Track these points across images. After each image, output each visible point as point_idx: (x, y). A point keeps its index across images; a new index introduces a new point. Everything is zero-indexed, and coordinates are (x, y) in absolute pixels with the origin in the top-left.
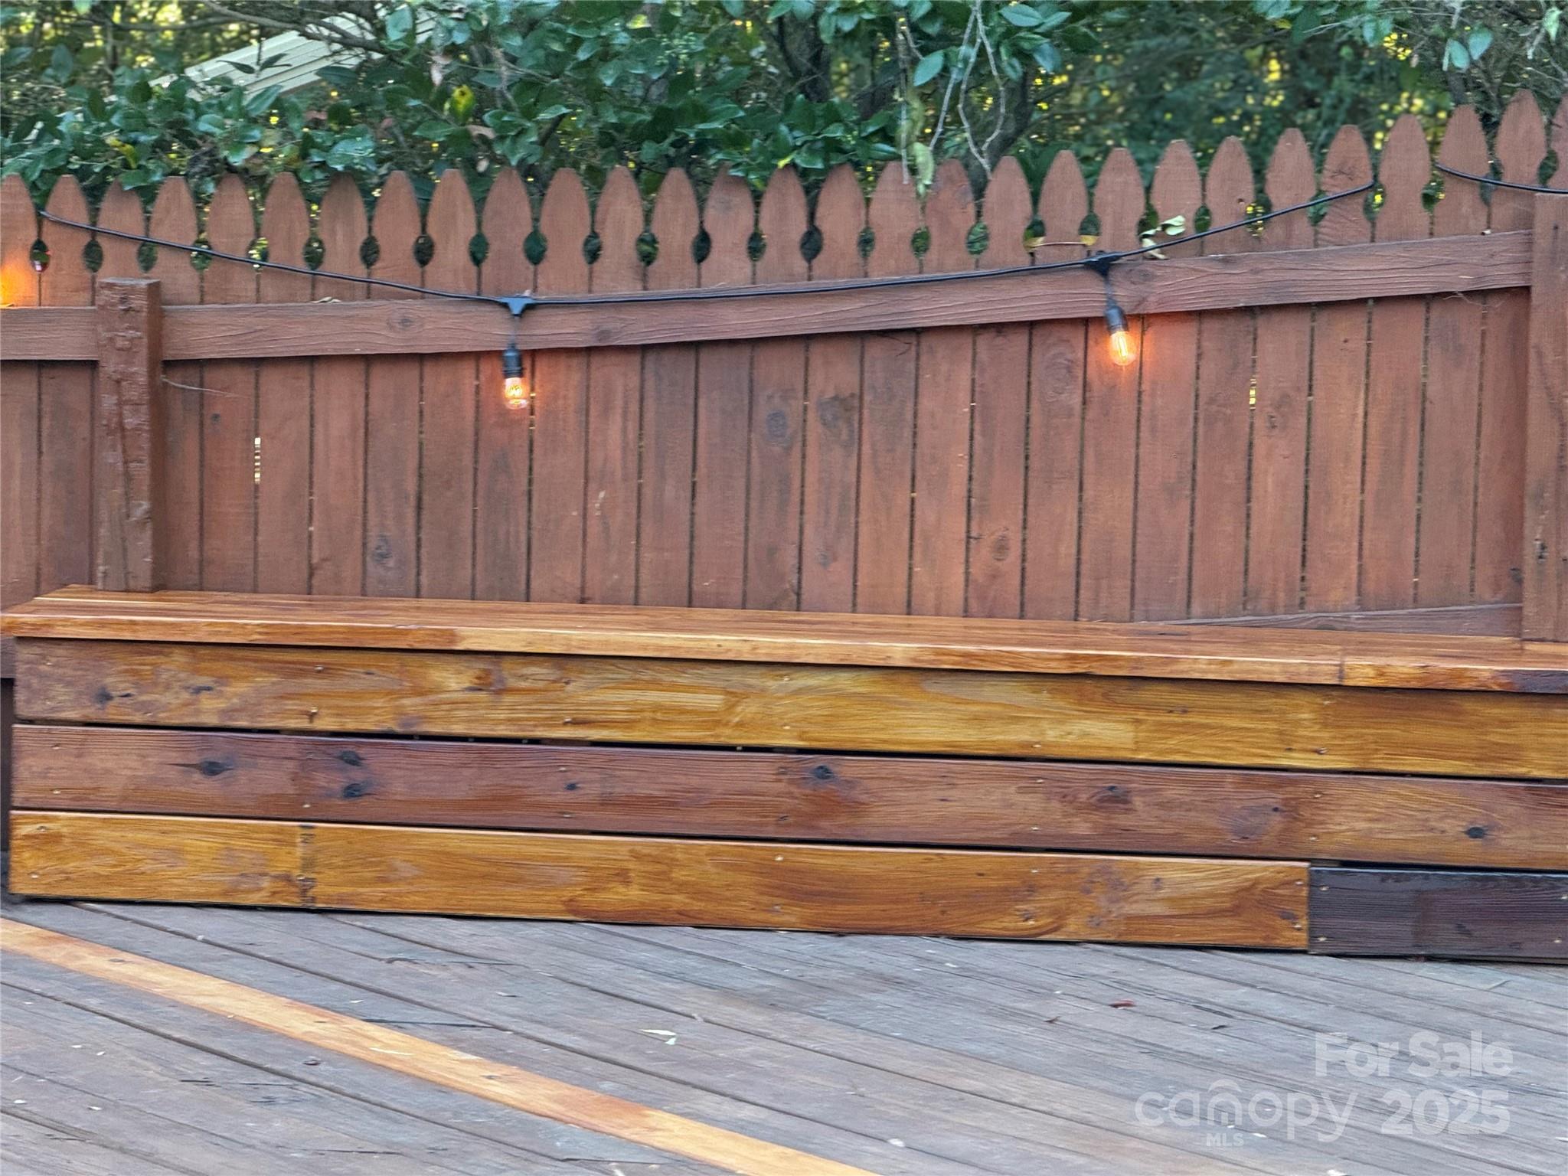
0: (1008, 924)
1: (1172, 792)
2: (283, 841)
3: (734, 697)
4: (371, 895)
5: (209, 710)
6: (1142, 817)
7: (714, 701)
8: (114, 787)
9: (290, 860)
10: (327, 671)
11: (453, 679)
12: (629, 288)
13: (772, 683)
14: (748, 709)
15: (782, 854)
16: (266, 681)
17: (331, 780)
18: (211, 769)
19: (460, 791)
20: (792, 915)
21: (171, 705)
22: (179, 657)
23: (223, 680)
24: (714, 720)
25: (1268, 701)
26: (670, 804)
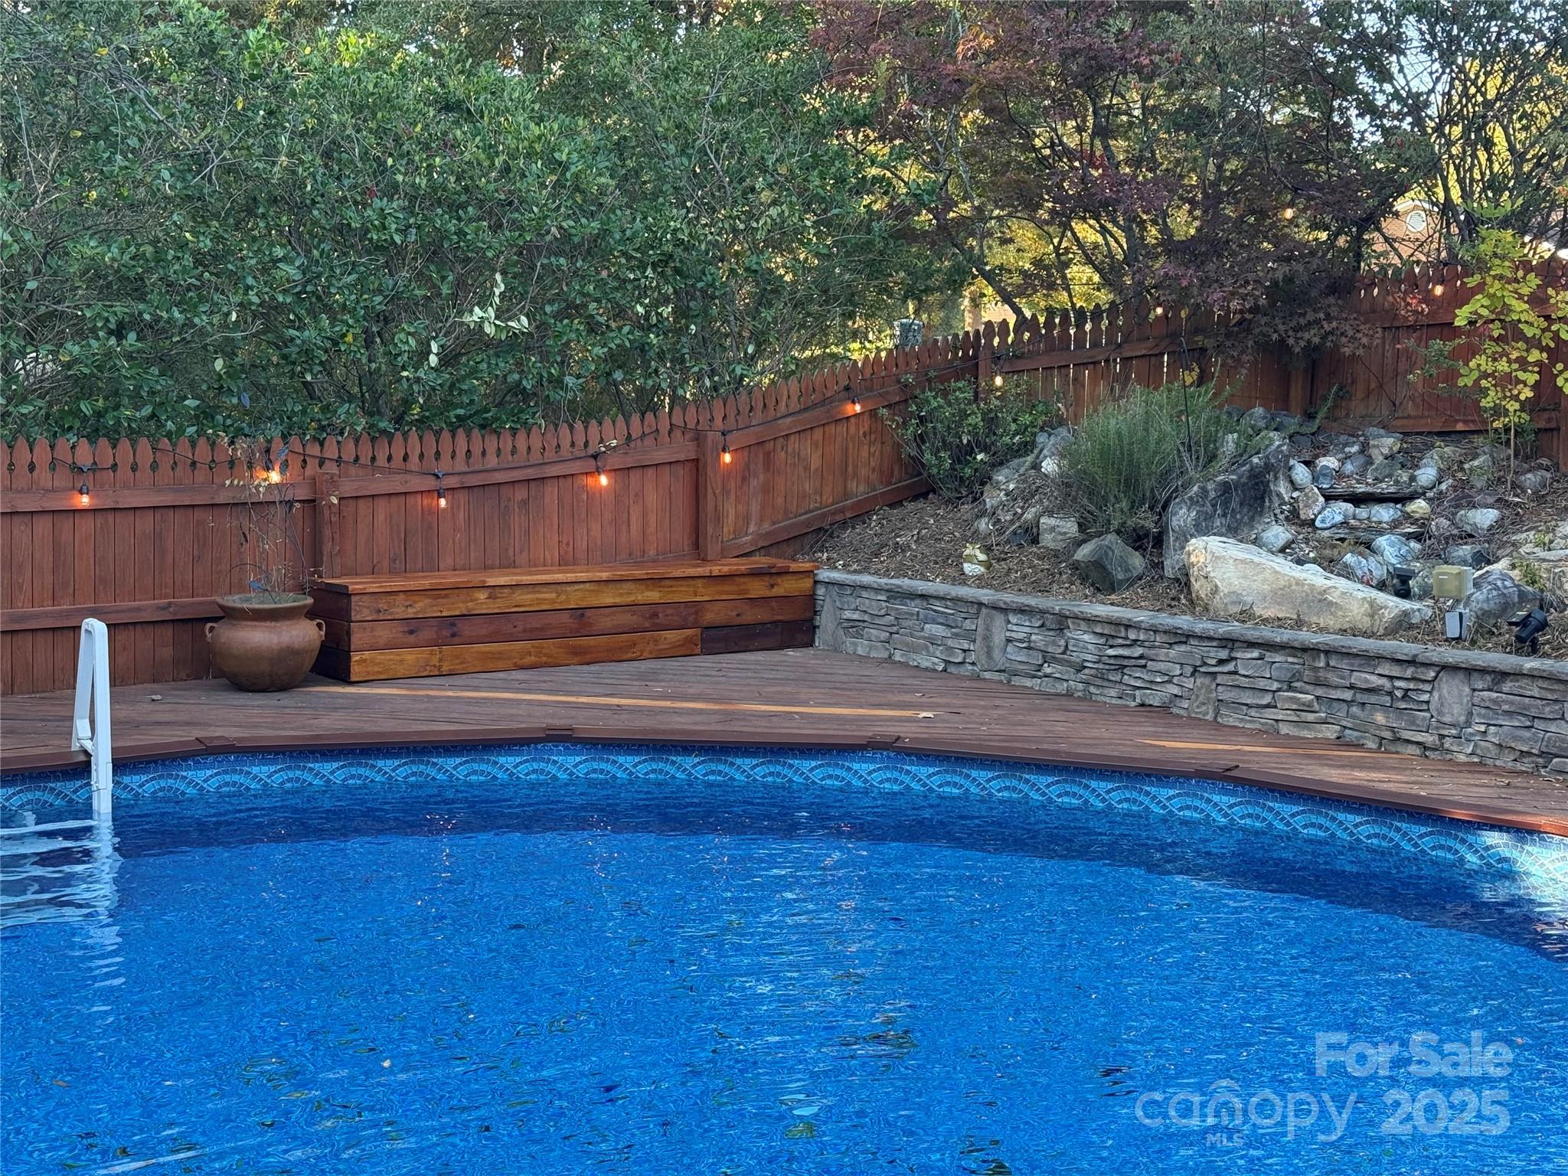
0: (630, 655)
1: (669, 611)
2: (432, 653)
3: (559, 595)
4: (459, 668)
5: (411, 613)
6: (662, 619)
7: (554, 595)
8: (382, 642)
9: (435, 660)
10: (446, 596)
11: (482, 596)
12: (465, 469)
13: (569, 589)
14: (563, 597)
15: (572, 641)
16: (428, 601)
17: (446, 633)
18: (411, 632)
19: (484, 632)
20: (576, 659)
21: (399, 612)
22: (402, 596)
23: (416, 602)
24: (553, 602)
25: (691, 582)
26: (541, 629)
